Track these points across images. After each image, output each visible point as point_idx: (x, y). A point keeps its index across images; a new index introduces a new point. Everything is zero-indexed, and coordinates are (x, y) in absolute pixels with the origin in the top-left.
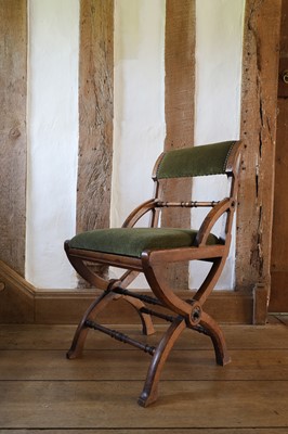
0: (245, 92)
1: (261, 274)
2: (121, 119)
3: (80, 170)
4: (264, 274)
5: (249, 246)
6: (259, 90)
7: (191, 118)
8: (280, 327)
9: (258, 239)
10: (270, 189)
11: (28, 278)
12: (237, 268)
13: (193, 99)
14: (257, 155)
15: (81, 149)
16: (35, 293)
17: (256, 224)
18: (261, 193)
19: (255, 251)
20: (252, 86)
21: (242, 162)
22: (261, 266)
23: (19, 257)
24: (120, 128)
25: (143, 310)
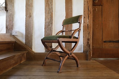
0: (84, 4)
1: (89, 48)
2: (55, 12)
3: (45, 24)
4: (90, 48)
5: (86, 41)
6: (88, 4)
7: (72, 11)
8: (94, 61)
9: (88, 40)
10: (91, 27)
11: (33, 50)
12: (83, 47)
13: (72, 7)
14: (88, 19)
15: (45, 19)
16: (35, 53)
17: (88, 36)
18: (89, 28)
19: (88, 43)
20: (86, 3)
21: (84, 21)
22: (90, 46)
23: (31, 45)
24: (55, 14)
25: (60, 56)
